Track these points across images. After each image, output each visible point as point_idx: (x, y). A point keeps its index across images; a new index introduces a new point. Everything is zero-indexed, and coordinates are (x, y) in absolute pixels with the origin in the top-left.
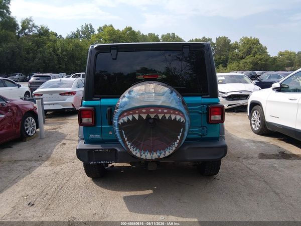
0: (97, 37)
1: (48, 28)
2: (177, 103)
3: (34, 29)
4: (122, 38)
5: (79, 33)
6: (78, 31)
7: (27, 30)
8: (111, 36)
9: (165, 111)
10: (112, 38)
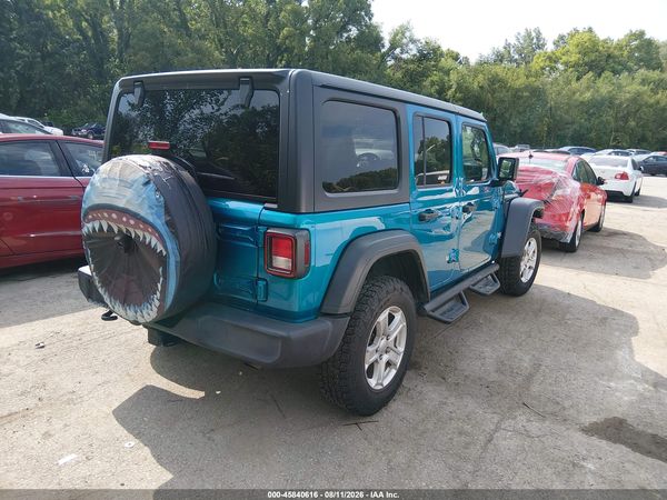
0: (550, 58)
1: (439, 43)
2: (150, 207)
3: (411, 46)
4: (614, 57)
5: (509, 52)
6: (507, 47)
7: (398, 51)
8: (585, 54)
9: (132, 222)
10: (586, 59)
